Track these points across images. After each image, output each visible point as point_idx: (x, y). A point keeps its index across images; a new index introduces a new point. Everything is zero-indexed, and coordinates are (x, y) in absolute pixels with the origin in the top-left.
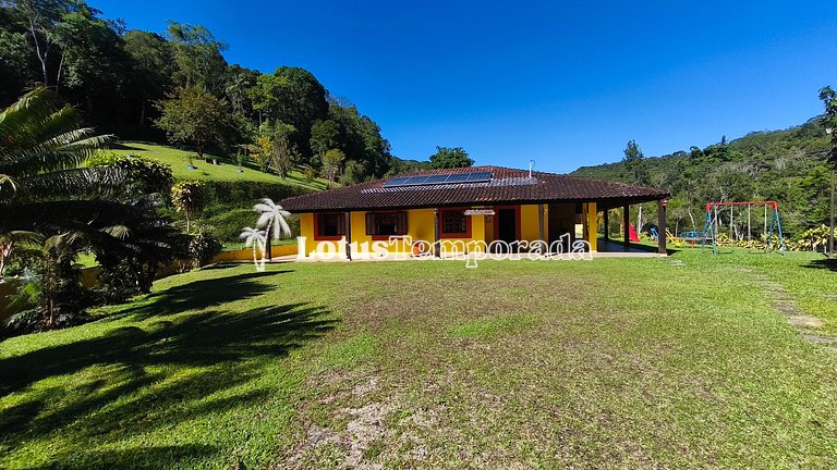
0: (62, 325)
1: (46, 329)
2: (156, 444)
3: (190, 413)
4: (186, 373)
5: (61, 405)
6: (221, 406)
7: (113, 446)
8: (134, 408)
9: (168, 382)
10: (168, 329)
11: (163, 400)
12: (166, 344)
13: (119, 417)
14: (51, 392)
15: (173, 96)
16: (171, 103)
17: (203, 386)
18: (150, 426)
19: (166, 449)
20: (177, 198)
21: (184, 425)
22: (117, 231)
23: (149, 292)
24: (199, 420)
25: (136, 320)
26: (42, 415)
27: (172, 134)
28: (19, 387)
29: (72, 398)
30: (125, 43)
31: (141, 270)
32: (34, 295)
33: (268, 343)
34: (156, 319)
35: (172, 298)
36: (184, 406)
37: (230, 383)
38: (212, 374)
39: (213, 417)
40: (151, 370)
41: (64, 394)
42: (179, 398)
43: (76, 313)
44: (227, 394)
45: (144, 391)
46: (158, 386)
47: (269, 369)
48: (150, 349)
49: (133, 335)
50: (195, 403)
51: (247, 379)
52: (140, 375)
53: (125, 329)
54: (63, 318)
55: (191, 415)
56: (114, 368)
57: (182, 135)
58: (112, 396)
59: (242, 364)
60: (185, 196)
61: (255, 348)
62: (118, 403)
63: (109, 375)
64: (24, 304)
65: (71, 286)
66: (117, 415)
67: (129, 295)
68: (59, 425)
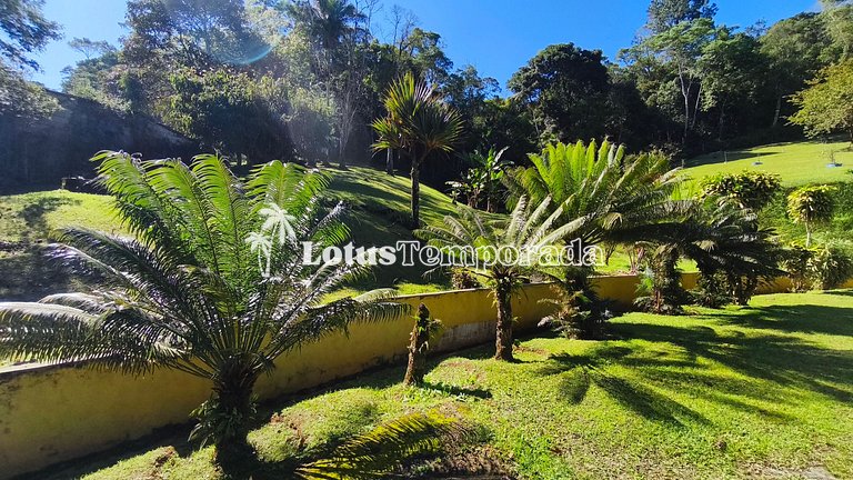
0: (664, 313)
1: (655, 313)
2: (677, 401)
3: (710, 397)
4: (727, 373)
5: (640, 356)
6: (738, 406)
7: (653, 387)
8: (676, 376)
9: (708, 373)
10: (738, 339)
11: (698, 381)
12: (725, 348)
13: (664, 376)
14: (638, 347)
15: (817, 80)
16: (813, 91)
17: (735, 388)
18: (679, 390)
19: (679, 405)
20: (794, 208)
21: (701, 401)
22: (705, 245)
23: (745, 303)
24: (713, 404)
25: (716, 324)
26: (628, 356)
27: (811, 127)
28: (626, 339)
29: (646, 355)
30: (760, 45)
31: (740, 282)
32: (650, 287)
33: (839, 387)
34: (734, 328)
35: (764, 315)
36: (709, 391)
37: (761, 396)
38: (750, 384)
39: (726, 408)
40: (701, 360)
41: (643, 351)
42: (710, 385)
43: (675, 306)
44: (751, 402)
45: (688, 370)
46: (700, 372)
47: (813, 406)
48: (710, 347)
49: (708, 334)
50: (719, 394)
51: (781, 401)
52: (691, 359)
53: (703, 327)
54: (665, 308)
55: (710, 398)
56: (678, 349)
57: (827, 125)
58: (667, 364)
59: (786, 389)
60: (805, 205)
61: (817, 385)
62: (668, 369)
63: (674, 352)
64: (644, 293)
65: (673, 285)
66: (664, 375)
67: (723, 303)
68: (634, 364)
